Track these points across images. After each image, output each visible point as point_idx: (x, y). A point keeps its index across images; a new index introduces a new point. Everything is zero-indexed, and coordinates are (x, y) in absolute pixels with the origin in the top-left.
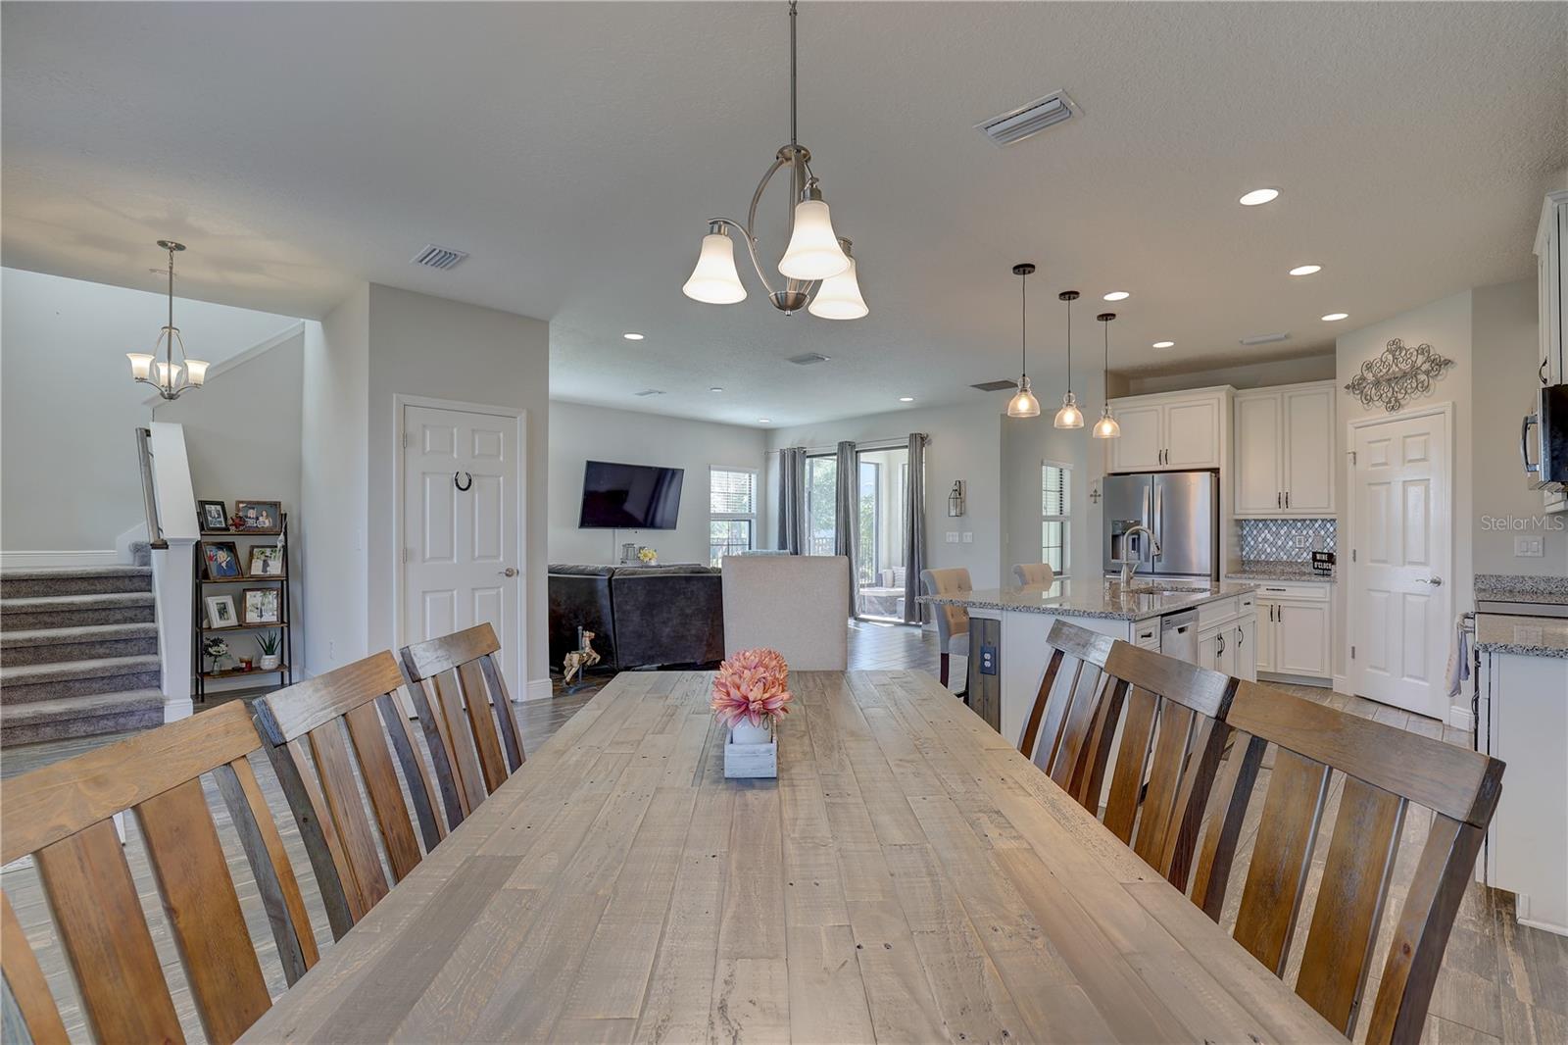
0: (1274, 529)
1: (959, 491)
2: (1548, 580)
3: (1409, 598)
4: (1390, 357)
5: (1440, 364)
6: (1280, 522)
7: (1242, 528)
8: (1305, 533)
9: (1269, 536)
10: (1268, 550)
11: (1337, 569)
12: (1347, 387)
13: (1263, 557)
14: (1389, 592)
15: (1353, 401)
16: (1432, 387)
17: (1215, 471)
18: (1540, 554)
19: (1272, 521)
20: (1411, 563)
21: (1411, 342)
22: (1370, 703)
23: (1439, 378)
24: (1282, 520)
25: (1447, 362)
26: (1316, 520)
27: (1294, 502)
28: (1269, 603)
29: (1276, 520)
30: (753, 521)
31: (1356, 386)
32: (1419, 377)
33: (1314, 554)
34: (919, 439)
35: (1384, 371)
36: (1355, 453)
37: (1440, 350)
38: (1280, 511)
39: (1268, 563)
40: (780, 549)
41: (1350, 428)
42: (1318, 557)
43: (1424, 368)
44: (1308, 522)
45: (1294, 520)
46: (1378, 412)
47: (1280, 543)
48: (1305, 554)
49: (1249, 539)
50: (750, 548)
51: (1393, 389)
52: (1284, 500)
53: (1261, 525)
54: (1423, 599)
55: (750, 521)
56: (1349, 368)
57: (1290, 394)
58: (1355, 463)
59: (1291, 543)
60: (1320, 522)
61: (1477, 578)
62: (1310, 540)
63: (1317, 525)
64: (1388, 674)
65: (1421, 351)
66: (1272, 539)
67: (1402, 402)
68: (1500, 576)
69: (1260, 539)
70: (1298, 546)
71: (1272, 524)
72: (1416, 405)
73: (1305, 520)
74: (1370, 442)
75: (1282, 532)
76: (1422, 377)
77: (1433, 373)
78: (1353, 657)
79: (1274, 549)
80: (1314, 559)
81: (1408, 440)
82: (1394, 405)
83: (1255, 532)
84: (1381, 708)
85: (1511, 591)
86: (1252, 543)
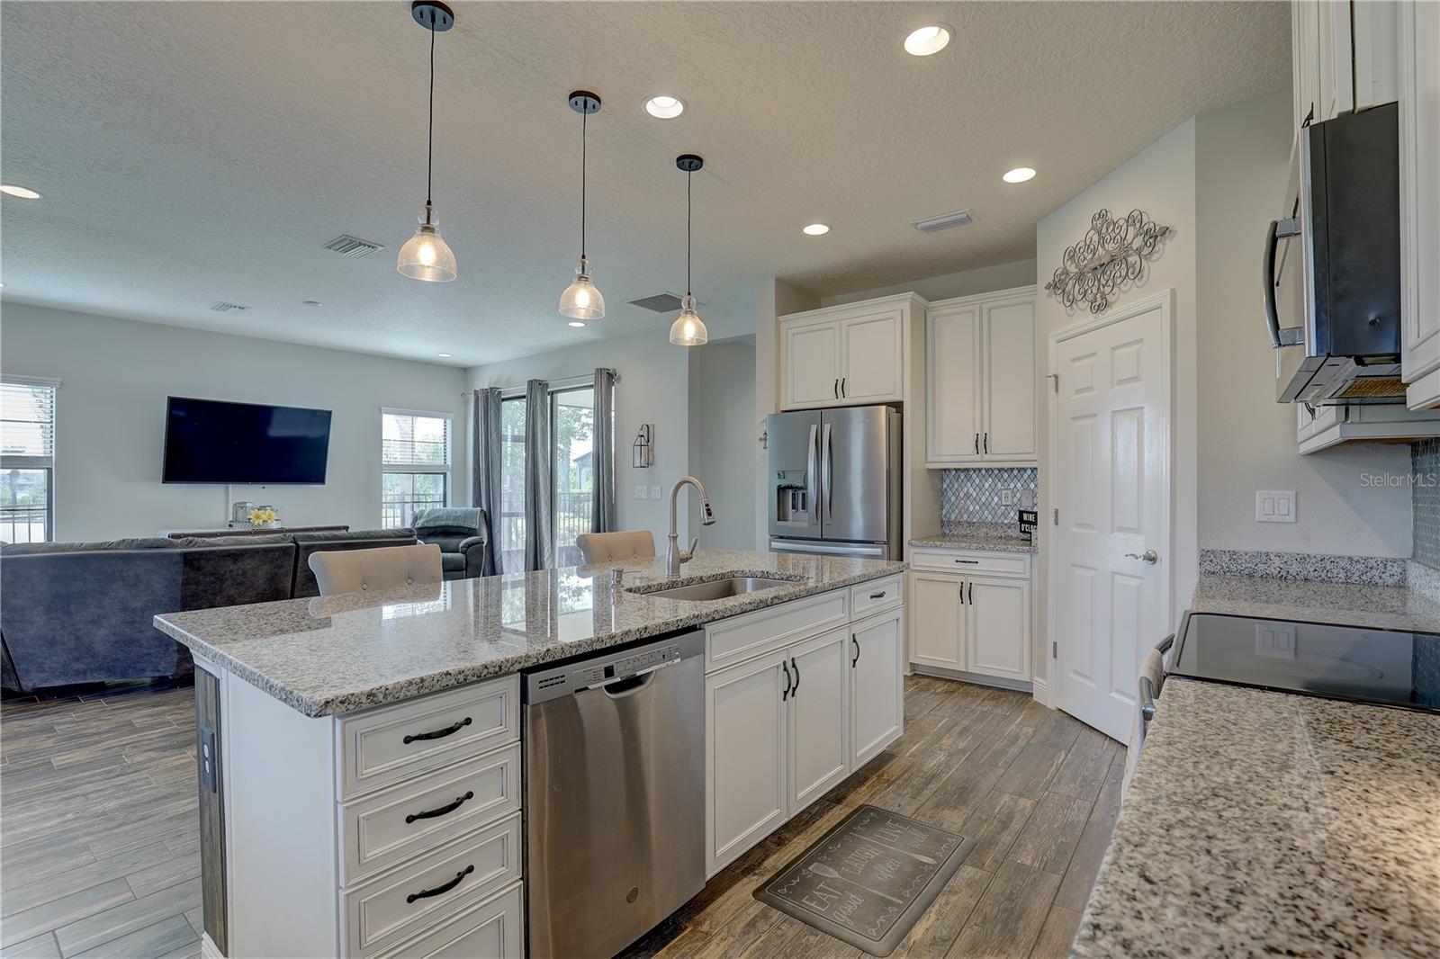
0: (977, 481)
1: (647, 438)
2: (1303, 559)
3: (1119, 579)
4: (1096, 238)
5: (1155, 235)
6: (983, 472)
7: (942, 480)
8: (1012, 485)
9: (971, 490)
10: (971, 508)
11: (1038, 533)
12: (1048, 287)
13: (965, 517)
14: (1095, 569)
15: (1054, 304)
16: (1145, 273)
17: (898, 406)
18: (1291, 518)
19: (974, 470)
20: (1121, 529)
21: (1119, 213)
22: (1072, 723)
23: (1155, 256)
24: (987, 470)
25: (1165, 231)
26: (1025, 470)
27: (993, 447)
28: (962, 579)
29: (980, 470)
30: (448, 474)
31: (1056, 286)
32: (1129, 259)
33: (1021, 513)
34: (605, 375)
35: (1090, 256)
36: (1057, 377)
37: (1157, 216)
38: (978, 457)
39: (971, 524)
40: (474, 506)
41: (1052, 343)
42: (1025, 517)
43: (1135, 246)
44: (1015, 472)
45: (999, 470)
46: (1084, 317)
47: (984, 499)
48: (1012, 514)
49: (950, 494)
50: (445, 506)
51: (1099, 281)
52: (982, 444)
53: (962, 476)
54: (1135, 583)
55: (445, 474)
56: (1050, 262)
57: (989, 305)
58: (1057, 391)
59: (996, 499)
60: (1029, 472)
61: (1205, 555)
62: (1018, 495)
63: (1026, 476)
64: (1093, 685)
65: (1130, 220)
66: (974, 494)
67: (1110, 298)
68: (1235, 553)
69: (962, 494)
70: (1000, 503)
71: (974, 476)
72: (1127, 300)
73: (1012, 469)
74: (1074, 360)
75: (987, 485)
76: (1133, 259)
77: (1146, 251)
78: (1055, 656)
79: (977, 507)
80: (1021, 520)
81: (1117, 352)
82: (1100, 306)
83: (956, 485)
84: (1085, 732)
85: (1250, 576)
86: (953, 499)
